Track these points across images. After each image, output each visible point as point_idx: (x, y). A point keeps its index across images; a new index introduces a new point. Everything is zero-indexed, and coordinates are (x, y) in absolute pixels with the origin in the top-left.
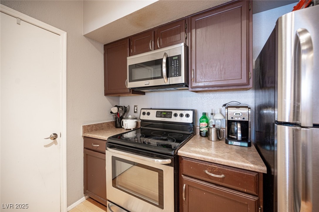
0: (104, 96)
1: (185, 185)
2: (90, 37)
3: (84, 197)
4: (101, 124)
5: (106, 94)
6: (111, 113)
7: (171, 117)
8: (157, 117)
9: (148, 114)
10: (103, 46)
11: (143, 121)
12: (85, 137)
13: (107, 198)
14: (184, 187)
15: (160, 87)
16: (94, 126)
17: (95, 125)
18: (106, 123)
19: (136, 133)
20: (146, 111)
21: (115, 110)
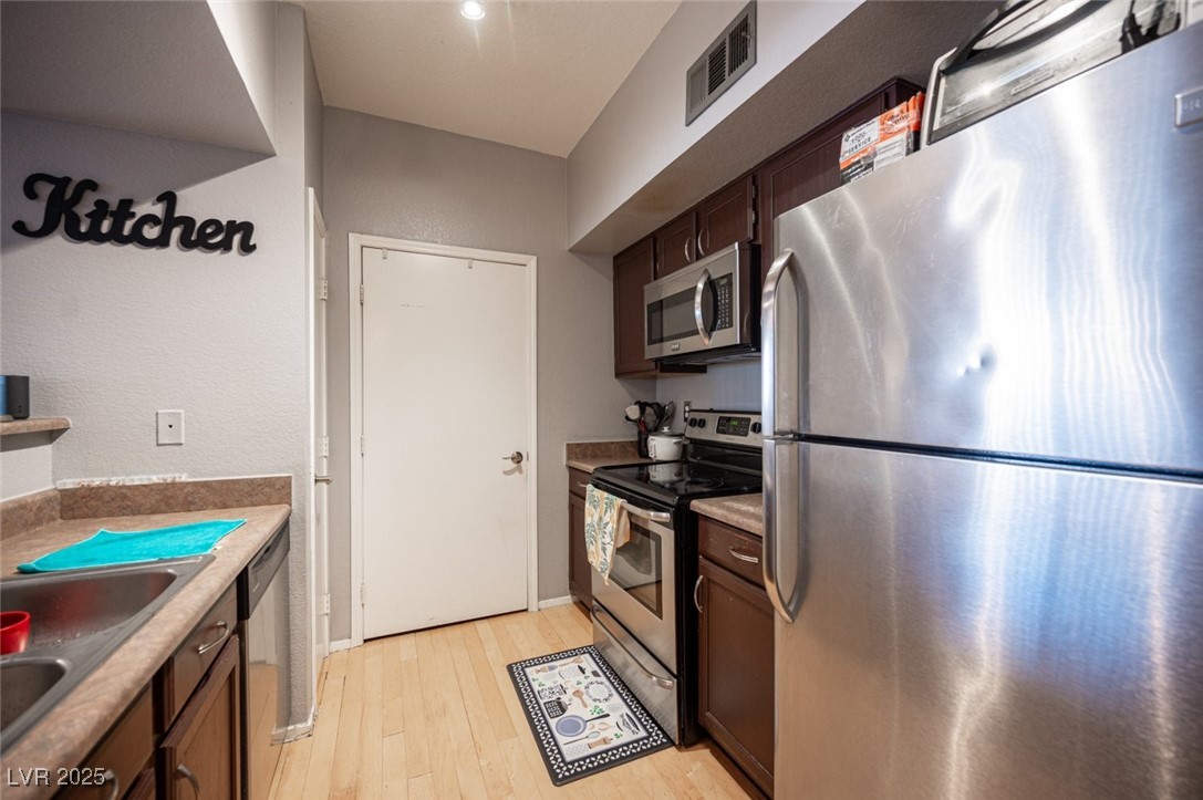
0: (615, 380)
1: (701, 577)
2: (582, 251)
3: (569, 597)
4: (606, 444)
5: (618, 375)
6: (627, 418)
7: (746, 435)
8: (718, 431)
9: (702, 424)
10: (612, 260)
11: (693, 441)
12: (571, 468)
13: (594, 592)
14: (698, 582)
15: (729, 351)
16: (590, 448)
17: (591, 444)
18: (618, 443)
19: (679, 474)
20: (698, 416)
21: (634, 412)
